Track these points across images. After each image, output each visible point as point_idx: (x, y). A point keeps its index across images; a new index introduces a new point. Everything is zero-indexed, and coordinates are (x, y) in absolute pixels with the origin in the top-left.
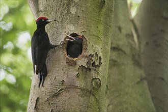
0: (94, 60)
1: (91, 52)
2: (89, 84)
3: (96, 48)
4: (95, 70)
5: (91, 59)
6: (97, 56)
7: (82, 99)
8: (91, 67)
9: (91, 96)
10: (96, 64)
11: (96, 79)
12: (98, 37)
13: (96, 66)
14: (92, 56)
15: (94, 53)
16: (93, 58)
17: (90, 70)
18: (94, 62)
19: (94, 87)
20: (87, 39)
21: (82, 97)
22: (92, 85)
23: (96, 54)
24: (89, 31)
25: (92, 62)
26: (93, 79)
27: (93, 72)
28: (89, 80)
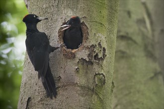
0: (97, 52)
1: (93, 42)
2: (91, 81)
3: (99, 37)
4: (98, 64)
5: (93, 51)
6: (101, 47)
7: (82, 99)
8: (93, 60)
9: (94, 96)
10: (100, 57)
11: (99, 74)
12: (101, 24)
13: (99, 59)
14: (94, 47)
15: (97, 44)
16: (95, 50)
17: (92, 64)
18: (97, 55)
19: (97, 85)
20: (88, 26)
21: (82, 96)
22: (95, 82)
23: (99, 44)
24: (91, 17)
25: (94, 54)
26: (96, 74)
27: (95, 66)
28: (91, 76)
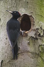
0: (40, 32)
1: (37, 27)
2: (37, 49)
3: (40, 23)
4: (41, 39)
5: (37, 32)
6: (42, 29)
7: (32, 60)
8: (38, 37)
9: (39, 58)
11: (41, 45)
12: (41, 16)
13: (41, 37)
14: (38, 30)
15: (39, 28)
16: (39, 31)
17: (37, 39)
18: (40, 34)
19: (40, 51)
20: (34, 18)
21: (32, 58)
22: (39, 50)
23: (41, 28)
24: (35, 12)
25: (38, 34)
26: (40, 45)
27: (39, 41)
28: (37, 46)
